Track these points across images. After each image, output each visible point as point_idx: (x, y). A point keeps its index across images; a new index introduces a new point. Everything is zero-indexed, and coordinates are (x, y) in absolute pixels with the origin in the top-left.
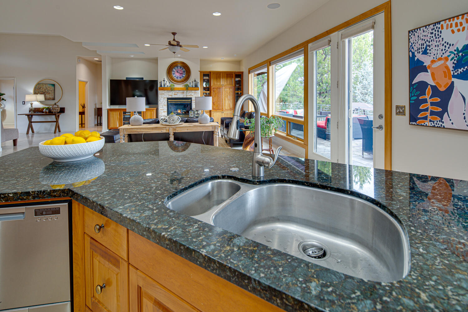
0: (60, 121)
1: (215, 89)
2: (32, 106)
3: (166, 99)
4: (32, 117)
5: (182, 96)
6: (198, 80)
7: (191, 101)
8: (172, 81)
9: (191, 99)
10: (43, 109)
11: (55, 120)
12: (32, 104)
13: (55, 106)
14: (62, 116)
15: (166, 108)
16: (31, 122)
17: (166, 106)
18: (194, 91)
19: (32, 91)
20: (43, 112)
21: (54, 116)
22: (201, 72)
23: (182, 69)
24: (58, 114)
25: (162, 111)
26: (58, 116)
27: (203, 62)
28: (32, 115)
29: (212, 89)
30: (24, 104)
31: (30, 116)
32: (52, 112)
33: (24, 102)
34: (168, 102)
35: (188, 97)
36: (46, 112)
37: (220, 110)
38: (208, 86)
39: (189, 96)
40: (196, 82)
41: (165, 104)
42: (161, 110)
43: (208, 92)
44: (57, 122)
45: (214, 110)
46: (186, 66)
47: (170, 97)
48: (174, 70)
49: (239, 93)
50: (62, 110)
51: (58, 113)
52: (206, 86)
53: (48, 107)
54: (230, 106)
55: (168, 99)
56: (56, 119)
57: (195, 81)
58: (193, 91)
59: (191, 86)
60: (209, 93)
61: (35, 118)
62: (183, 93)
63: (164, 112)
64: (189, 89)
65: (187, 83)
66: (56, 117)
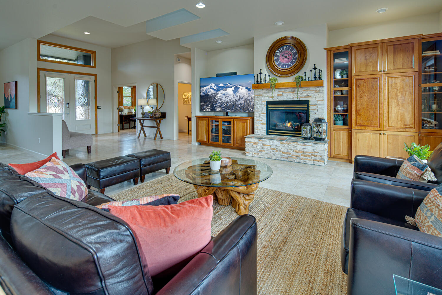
1: (362, 82)
2: (143, 111)
3: (266, 104)
4: (144, 121)
5: (292, 97)
6: (323, 67)
7: (308, 107)
8: (274, 72)
9: (307, 102)
11: (156, 126)
12: (143, 108)
14: (163, 121)
15: (265, 119)
16: (142, 126)
17: (266, 115)
18: (314, 89)
22: (328, 50)
23: (291, 50)
24: (159, 119)
25: (259, 123)
27: (333, 29)
29: (354, 81)
31: (141, 121)
34: (268, 107)
35: (301, 99)
37: (376, 128)
38: (345, 77)
39: (305, 97)
40: (317, 71)
41: (263, 111)
42: (257, 120)
43: (346, 89)
44: (157, 127)
45: (360, 128)
46: (299, 43)
47: (271, 100)
48: (278, 54)
49: (437, 88)
50: (164, 115)
52: (342, 77)
54: (402, 119)
55: (269, 103)
56: (157, 124)
57: (315, 68)
58: (311, 89)
59: (307, 80)
60: (347, 91)
62: (293, 92)
63: (262, 124)
64: (302, 85)
65: (301, 74)
66: (156, 122)
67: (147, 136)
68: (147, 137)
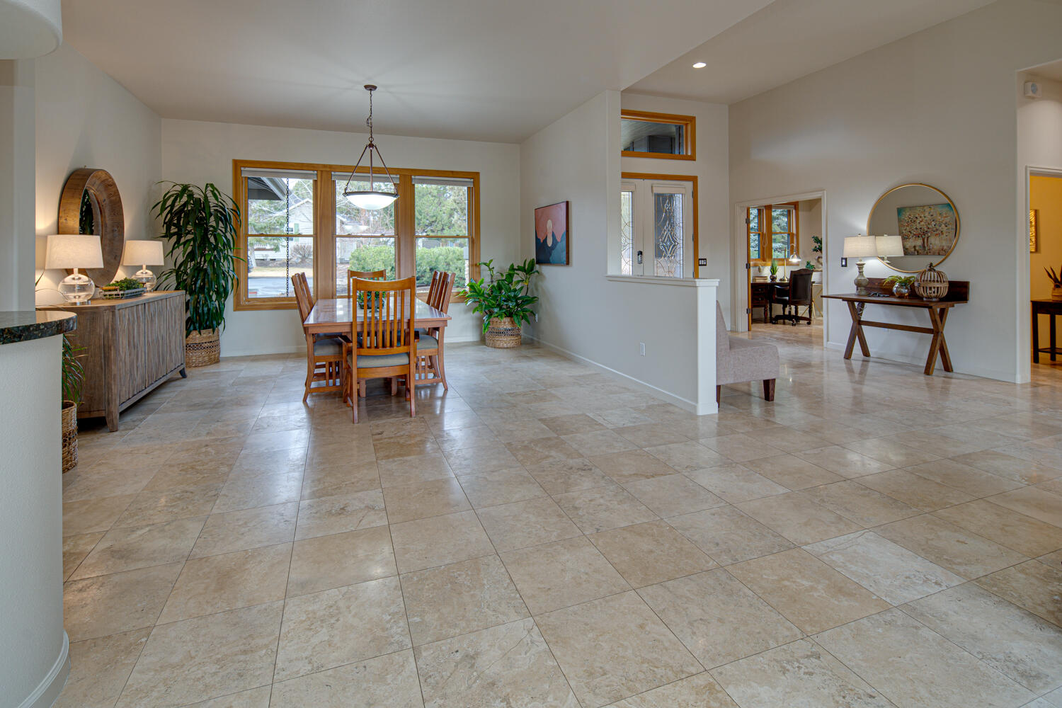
0: (950, 332)
2: (861, 273)
4: (863, 306)
10: (893, 282)
11: (931, 327)
12: (861, 266)
13: (929, 275)
14: (956, 313)
16: (858, 323)
19: (864, 226)
20: (892, 294)
21: (926, 311)
24: (943, 305)
26: (943, 313)
28: (862, 303)
30: (846, 266)
31: (855, 305)
32: (921, 298)
33: (846, 259)
36: (901, 296)
44: (936, 332)
50: (959, 292)
51: (942, 300)
53: (908, 276)
56: (934, 321)
61: (871, 312)
66: (932, 314)
67: (871, 355)
68: (871, 359)
